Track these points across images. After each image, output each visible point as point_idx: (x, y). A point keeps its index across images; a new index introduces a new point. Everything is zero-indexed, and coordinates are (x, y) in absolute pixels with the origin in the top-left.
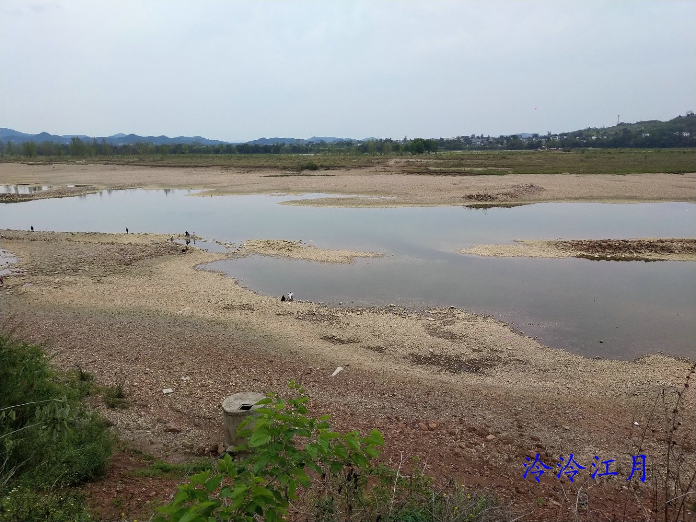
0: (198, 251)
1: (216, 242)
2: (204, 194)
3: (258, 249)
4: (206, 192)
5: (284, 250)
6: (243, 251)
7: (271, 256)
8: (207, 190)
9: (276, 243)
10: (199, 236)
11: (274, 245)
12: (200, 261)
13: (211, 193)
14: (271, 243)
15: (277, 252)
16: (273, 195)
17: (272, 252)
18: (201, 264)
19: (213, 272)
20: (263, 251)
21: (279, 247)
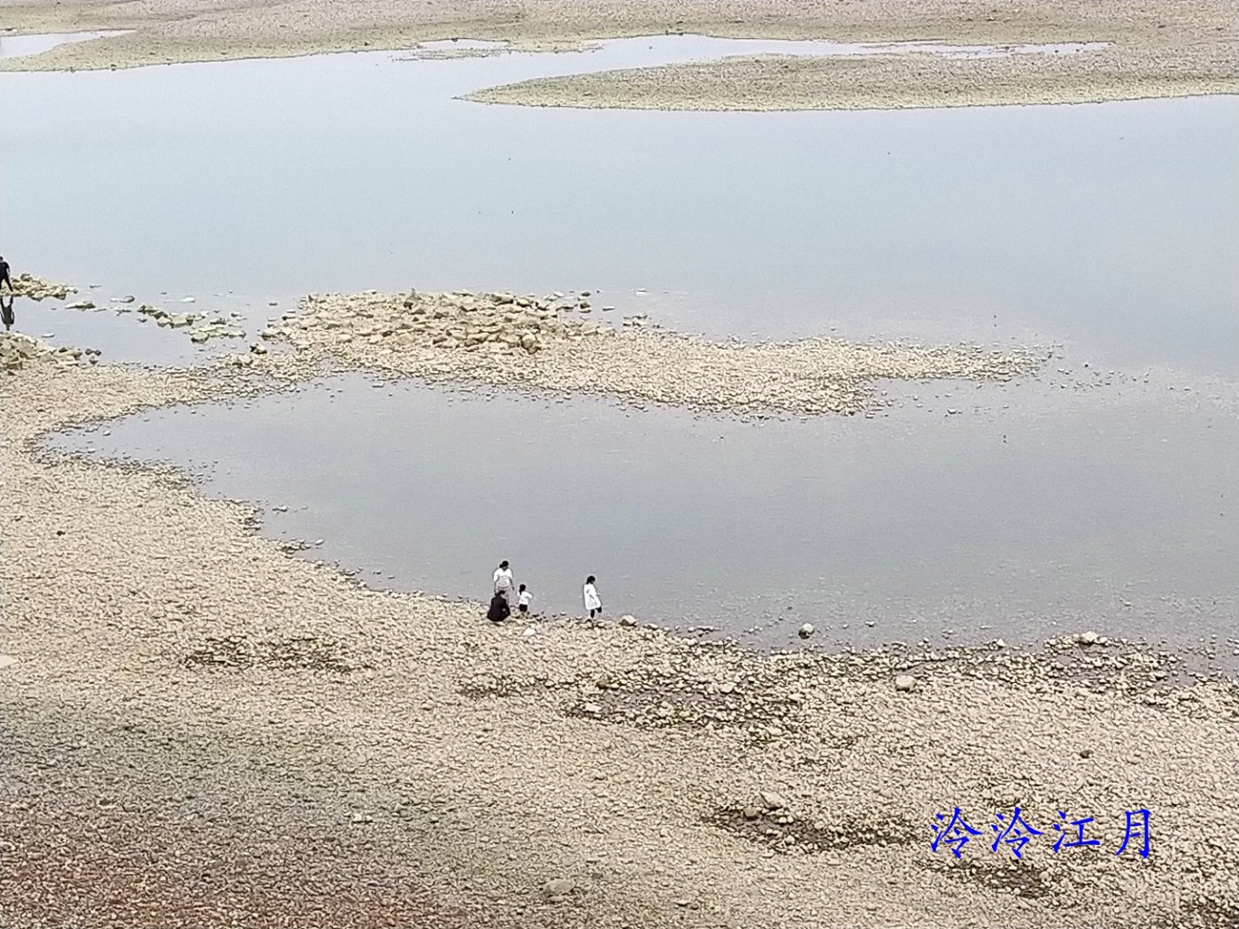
0: (51, 358)
1: (143, 310)
2: (73, 60)
3: (359, 343)
4: (82, 45)
5: (496, 347)
6: (282, 356)
7: (431, 378)
9: (453, 311)
10: (53, 282)
11: (444, 323)
12: (63, 414)
13: (111, 54)
14: (429, 311)
15: (461, 357)
16: (433, 55)
17: (431, 357)
18: (67, 427)
19: (132, 467)
20: (384, 355)
21: (473, 333)
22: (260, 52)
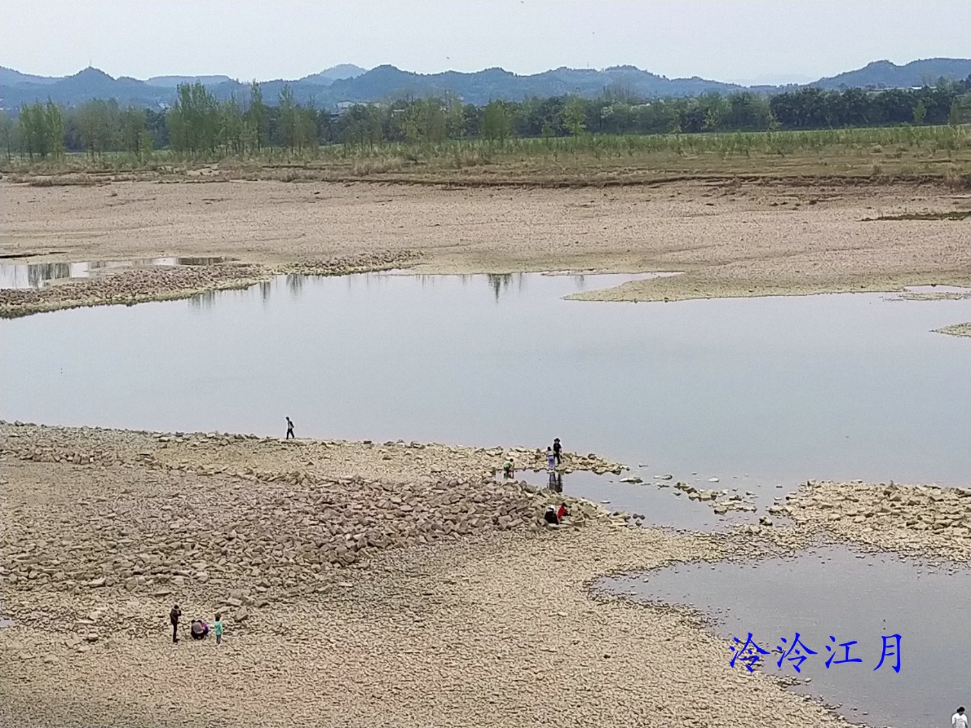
0: (607, 520)
1: (678, 486)
2: (635, 293)
3: (846, 522)
4: (644, 283)
5: (958, 531)
6: (783, 528)
7: (902, 553)
8: (649, 276)
9: (924, 501)
10: (612, 461)
11: (915, 509)
12: (612, 564)
13: (665, 289)
14: (904, 499)
16: (915, 297)
17: (905, 537)
18: (615, 574)
19: (663, 609)
20: (867, 533)
21: (940, 519)
22: (780, 291)
